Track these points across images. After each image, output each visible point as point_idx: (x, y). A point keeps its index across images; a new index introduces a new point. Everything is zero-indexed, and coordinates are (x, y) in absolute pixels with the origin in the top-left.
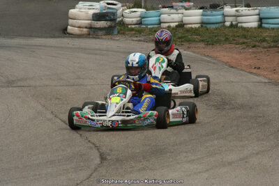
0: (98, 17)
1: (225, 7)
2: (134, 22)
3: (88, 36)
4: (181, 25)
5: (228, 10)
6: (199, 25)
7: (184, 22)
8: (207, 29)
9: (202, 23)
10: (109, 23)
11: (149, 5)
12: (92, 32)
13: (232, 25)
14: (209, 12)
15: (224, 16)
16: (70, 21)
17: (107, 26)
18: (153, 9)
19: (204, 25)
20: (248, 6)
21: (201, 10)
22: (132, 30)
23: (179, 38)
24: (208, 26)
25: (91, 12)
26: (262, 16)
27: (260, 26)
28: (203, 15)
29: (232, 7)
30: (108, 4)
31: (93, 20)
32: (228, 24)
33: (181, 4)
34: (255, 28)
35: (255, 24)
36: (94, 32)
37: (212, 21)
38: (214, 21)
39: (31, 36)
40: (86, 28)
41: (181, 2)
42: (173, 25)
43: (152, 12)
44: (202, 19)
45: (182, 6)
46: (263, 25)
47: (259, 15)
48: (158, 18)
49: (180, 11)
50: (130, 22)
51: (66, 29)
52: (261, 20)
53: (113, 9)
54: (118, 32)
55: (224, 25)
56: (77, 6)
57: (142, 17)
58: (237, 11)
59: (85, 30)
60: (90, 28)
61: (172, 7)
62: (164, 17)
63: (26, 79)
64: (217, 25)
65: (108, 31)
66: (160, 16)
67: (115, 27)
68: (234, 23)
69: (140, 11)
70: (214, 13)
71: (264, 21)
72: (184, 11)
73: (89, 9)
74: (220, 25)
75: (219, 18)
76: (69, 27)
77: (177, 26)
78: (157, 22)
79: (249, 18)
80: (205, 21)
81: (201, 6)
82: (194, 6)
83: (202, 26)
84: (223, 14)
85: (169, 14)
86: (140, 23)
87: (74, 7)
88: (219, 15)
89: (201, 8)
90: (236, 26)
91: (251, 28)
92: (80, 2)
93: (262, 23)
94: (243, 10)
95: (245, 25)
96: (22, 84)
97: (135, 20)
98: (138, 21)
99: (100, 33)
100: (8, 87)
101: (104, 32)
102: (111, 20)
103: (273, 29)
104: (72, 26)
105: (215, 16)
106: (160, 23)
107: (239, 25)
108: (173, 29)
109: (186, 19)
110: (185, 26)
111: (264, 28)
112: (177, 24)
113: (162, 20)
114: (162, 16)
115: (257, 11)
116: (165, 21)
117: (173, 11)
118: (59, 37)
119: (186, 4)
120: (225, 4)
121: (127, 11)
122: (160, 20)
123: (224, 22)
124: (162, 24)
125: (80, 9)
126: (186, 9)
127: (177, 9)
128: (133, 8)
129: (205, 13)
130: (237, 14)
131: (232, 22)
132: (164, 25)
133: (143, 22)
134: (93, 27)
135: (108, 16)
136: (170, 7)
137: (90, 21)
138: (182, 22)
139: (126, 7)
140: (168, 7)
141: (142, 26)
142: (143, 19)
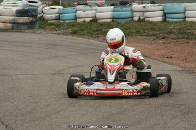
0: (21, 13)
1: (133, 4)
2: (53, 18)
3: (12, 30)
4: (95, 20)
5: (136, 6)
6: (109, 20)
7: (98, 17)
8: (119, 23)
9: (113, 18)
10: (31, 19)
12: (16, 27)
13: (139, 20)
14: (119, 9)
15: (132, 11)
17: (29, 21)
18: (70, 6)
19: (115, 20)
20: (153, 3)
21: (112, 7)
22: (52, 24)
23: (94, 31)
24: (119, 21)
25: (15, 9)
26: (166, 11)
27: (165, 20)
28: (114, 11)
29: (139, 4)
30: (30, 2)
31: (17, 16)
32: (136, 19)
33: (94, 2)
34: (160, 22)
35: (160, 19)
36: (17, 27)
37: (122, 16)
38: (124, 16)
40: (10, 23)
42: (88, 20)
43: (69, 9)
44: (113, 14)
45: (95, 3)
46: (167, 19)
47: (163, 10)
48: (74, 14)
49: (93, 8)
50: (50, 18)
52: (165, 15)
53: (34, 6)
54: (39, 27)
55: (133, 20)
56: (2, 3)
57: (60, 13)
58: (144, 7)
59: (9, 24)
60: (14, 23)
61: (86, 4)
62: (80, 13)
64: (126, 20)
65: (30, 26)
66: (76, 12)
67: (36, 22)
68: (141, 18)
69: (58, 8)
70: (124, 9)
71: (168, 16)
72: (97, 8)
73: (12, 6)
74: (129, 19)
75: (128, 14)
77: (91, 21)
78: (73, 17)
79: (155, 14)
80: (116, 16)
81: (112, 3)
82: (105, 3)
83: (113, 21)
85: (84, 10)
86: (58, 19)
88: (129, 11)
89: (112, 5)
90: (143, 20)
91: (157, 22)
93: (166, 18)
94: (150, 6)
95: (151, 20)
97: (54, 16)
98: (56, 17)
99: (23, 27)
101: (27, 26)
102: (32, 16)
103: (176, 23)
105: (125, 12)
106: (76, 18)
107: (146, 19)
108: (88, 23)
109: (99, 15)
110: (98, 21)
111: (168, 22)
112: (91, 19)
113: (77, 16)
114: (78, 12)
115: (161, 7)
116: (80, 16)
117: (87, 8)
119: (98, 2)
120: (133, 1)
121: (47, 8)
122: (76, 15)
123: (133, 17)
124: (78, 19)
125: (5, 6)
126: (99, 6)
127: (90, 6)
128: (52, 5)
129: (116, 9)
130: (144, 9)
131: (139, 17)
132: (79, 20)
133: (61, 18)
134: (16, 22)
135: (30, 12)
136: (84, 4)
137: (13, 17)
138: (96, 17)
139: (45, 5)
140: (82, 5)
141: (60, 21)
142: (61, 15)
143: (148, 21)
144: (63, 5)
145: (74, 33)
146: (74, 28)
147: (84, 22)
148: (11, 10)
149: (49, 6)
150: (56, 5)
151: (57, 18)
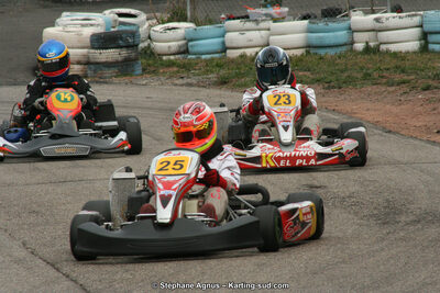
0: (103, 41)
1: (352, 13)
2: (173, 49)
5: (359, 18)
6: (298, 52)
8: (321, 58)
9: (309, 47)
10: (124, 53)
11: (201, 16)
12: (91, 71)
13: (367, 49)
14: (321, 25)
17: (120, 59)
18: (211, 22)
19: (312, 51)
20: (398, 9)
21: (306, 22)
22: (171, 64)
24: (322, 52)
25: (88, 32)
26: (427, 27)
27: (424, 49)
28: (309, 31)
29: (366, 13)
30: (121, 15)
31: (93, 48)
32: (359, 46)
33: (264, 11)
34: (414, 52)
35: (414, 45)
36: (95, 71)
37: (327, 42)
38: (332, 42)
40: (79, 63)
41: (265, 6)
42: (251, 52)
43: (208, 29)
44: (307, 38)
45: (266, 15)
46: (431, 46)
47: (421, 26)
48: (220, 40)
49: (262, 25)
50: (166, 50)
52: (425, 36)
53: (130, 24)
54: (144, 70)
55: (352, 50)
56: (58, 20)
57: (189, 39)
58: (377, 20)
60: (87, 63)
61: (247, 17)
62: (233, 37)
64: (339, 50)
65: (124, 68)
66: (224, 36)
67: (136, 59)
68: (372, 44)
69: (184, 27)
70: (332, 25)
71: (431, 38)
72: (271, 24)
73: (83, 25)
74: (344, 49)
75: (342, 36)
78: (219, 48)
79: (401, 33)
80: (315, 43)
81: (304, 13)
82: (289, 14)
83: (308, 52)
84: (350, 29)
85: (242, 31)
86: (185, 51)
87: (52, 24)
89: (304, 18)
90: (376, 50)
91: (407, 52)
92: (64, 14)
93: (427, 43)
94: (390, 18)
95: (393, 48)
97: (174, 45)
98: (180, 47)
99: (108, 72)
101: (116, 69)
102: (127, 47)
105: (334, 33)
106: (224, 49)
107: (383, 47)
109: (276, 41)
111: (433, 52)
113: (228, 44)
114: (228, 35)
115: (416, 20)
116: (234, 45)
117: (249, 25)
119: (273, 11)
120: (352, 7)
121: (159, 28)
122: (223, 43)
123: (352, 43)
124: (228, 51)
125: (66, 26)
126: (275, 21)
127: (256, 21)
128: (169, 21)
129: (314, 26)
130: (378, 25)
131: (367, 43)
132: (232, 54)
133: (190, 49)
134: (92, 60)
135: (121, 38)
136: (243, 18)
137: (85, 51)
139: (155, 21)
140: (238, 18)
141: (189, 57)
142: (190, 43)
143: (388, 52)
144: (194, 20)
145: (223, 82)
146: (223, 72)
147: (243, 56)
148: (79, 35)
149: (163, 23)
150: (179, 21)
151: (182, 50)
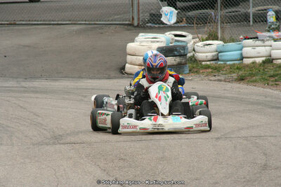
2: (209, 58)
4: (269, 61)
7: (273, 56)
10: (178, 60)
11: (227, 37)
16: (129, 58)
17: (175, 63)
18: (233, 41)
22: (208, 67)
25: (155, 46)
30: (176, 35)
33: (268, 34)
39: (80, 77)
41: (269, 31)
42: (259, 60)
43: (231, 45)
45: (269, 37)
48: (239, 52)
49: (267, 43)
50: (204, 58)
51: (123, 68)
53: (182, 41)
54: (190, 70)
56: (136, 38)
57: (219, 51)
61: (257, 38)
62: (247, 51)
63: (78, 133)
65: (178, 69)
66: (241, 50)
67: (185, 64)
69: (216, 44)
72: (272, 43)
73: (152, 42)
76: (127, 65)
77: (264, 62)
78: (239, 57)
85: (254, 47)
86: (217, 59)
87: (133, 41)
92: (141, 34)
96: (72, 139)
97: (210, 55)
98: (213, 56)
100: (54, 143)
102: (180, 56)
104: (131, 64)
106: (242, 58)
108: (260, 65)
109: (275, 53)
110: (275, 62)
112: (264, 59)
113: (244, 55)
114: (245, 49)
116: (248, 56)
117: (258, 43)
118: (115, 78)
119: (274, 34)
121: (200, 44)
122: (241, 54)
124: (244, 59)
125: (141, 42)
126: (275, 40)
127: (263, 41)
128: (207, 40)
132: (246, 61)
133: (220, 58)
135: (176, 50)
136: (254, 38)
138: (270, 56)
139: (197, 40)
140: (251, 39)
141: (219, 63)
142: (220, 54)
144: (223, 40)
145: (241, 79)
146: (241, 73)
147: (254, 63)
148: (150, 48)
149: (203, 41)
150: (213, 40)
151: (215, 58)
